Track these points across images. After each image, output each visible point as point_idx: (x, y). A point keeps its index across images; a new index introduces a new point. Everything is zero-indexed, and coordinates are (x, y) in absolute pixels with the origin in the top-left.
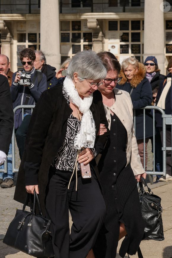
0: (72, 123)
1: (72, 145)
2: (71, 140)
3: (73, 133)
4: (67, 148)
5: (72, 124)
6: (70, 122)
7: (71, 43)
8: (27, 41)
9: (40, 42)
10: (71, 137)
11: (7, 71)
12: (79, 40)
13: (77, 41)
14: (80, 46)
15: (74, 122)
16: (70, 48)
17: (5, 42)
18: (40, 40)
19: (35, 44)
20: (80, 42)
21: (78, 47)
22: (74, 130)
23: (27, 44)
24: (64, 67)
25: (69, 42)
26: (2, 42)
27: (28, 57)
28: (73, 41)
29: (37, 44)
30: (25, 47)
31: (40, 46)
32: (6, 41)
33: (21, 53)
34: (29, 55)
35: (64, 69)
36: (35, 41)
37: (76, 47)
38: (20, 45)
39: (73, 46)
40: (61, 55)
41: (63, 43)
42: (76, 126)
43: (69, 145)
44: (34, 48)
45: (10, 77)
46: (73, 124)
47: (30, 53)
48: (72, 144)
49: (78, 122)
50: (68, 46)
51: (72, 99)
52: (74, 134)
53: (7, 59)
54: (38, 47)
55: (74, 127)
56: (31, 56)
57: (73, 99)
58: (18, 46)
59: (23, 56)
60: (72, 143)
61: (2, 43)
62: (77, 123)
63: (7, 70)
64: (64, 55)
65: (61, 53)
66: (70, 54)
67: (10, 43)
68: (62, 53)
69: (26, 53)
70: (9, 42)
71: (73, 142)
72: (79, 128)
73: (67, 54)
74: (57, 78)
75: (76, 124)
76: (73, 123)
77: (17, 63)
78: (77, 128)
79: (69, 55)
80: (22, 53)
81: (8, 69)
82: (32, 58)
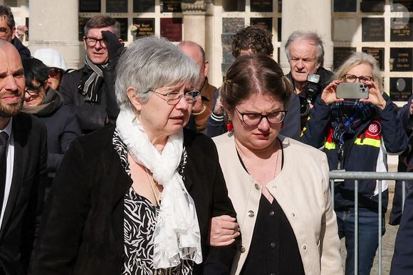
0: (132, 210)
1: (139, 260)
2: (134, 248)
3: (137, 233)
4: (129, 266)
5: (133, 213)
6: (129, 208)
7: (359, 14)
8: (248, 8)
9: (280, 11)
10: (133, 242)
11: (200, 84)
12: (380, 5)
13: (375, 9)
14: (382, 20)
15: (138, 208)
16: (358, 26)
17: (191, 10)
18: (280, 6)
19: (268, 15)
20: (382, 11)
21: (377, 24)
22: (138, 225)
23: (247, 15)
24: (345, 75)
25: (355, 11)
26: (185, 11)
27: (252, 48)
28: (365, 9)
29: (274, 15)
30: (244, 23)
31: (280, 20)
32: (196, 7)
33: (234, 38)
34: (254, 44)
35: (345, 81)
36: (270, 9)
37: (372, 24)
38: (231, 18)
39: (364, 20)
40: (335, 44)
41: (338, 13)
42: (142, 217)
43: (132, 260)
44: (267, 26)
45: (209, 98)
46: (137, 212)
47: (258, 39)
48: (138, 257)
49: (150, 207)
50: (353, 21)
51: (134, 152)
52: (139, 234)
53: (201, 54)
54: (275, 22)
55: (138, 219)
56: (259, 46)
57: (137, 152)
58: (225, 20)
59: (239, 45)
60: (139, 255)
61: (184, 13)
62: (146, 208)
63: (201, 81)
64: (341, 45)
65: (333, 39)
66: (358, 42)
67: (204, 13)
68: (335, 38)
69: (247, 39)
70: (202, 10)
71: (139, 252)
72: (150, 221)
73: (350, 41)
74: (324, 103)
75: (143, 211)
76: (135, 210)
77: (222, 65)
78: (147, 220)
79: (353, 45)
80: (236, 39)
81: (203, 77)
82: (263, 50)
